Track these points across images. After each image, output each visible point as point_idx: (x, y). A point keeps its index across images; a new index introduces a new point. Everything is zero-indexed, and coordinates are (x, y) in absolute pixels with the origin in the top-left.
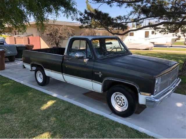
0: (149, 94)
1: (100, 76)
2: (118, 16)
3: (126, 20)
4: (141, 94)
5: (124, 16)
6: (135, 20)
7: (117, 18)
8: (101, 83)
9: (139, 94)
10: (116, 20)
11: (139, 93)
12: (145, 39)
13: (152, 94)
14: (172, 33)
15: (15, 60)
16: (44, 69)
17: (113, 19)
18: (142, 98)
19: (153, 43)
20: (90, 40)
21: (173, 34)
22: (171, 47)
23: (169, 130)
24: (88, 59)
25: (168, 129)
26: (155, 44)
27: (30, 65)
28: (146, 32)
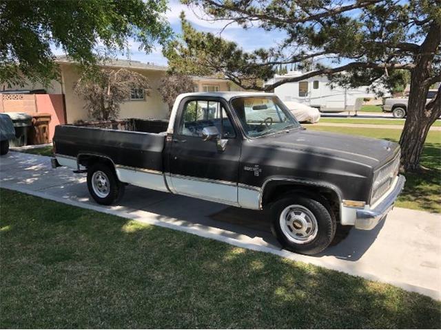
1: (257, 173)
2: (258, 49)
3: (277, 59)
4: (345, 204)
5: (272, 50)
6: (295, 59)
7: (257, 53)
8: (259, 189)
10: (254, 58)
12: (300, 100)
13: (368, 202)
14: (366, 87)
15: (9, 152)
16: (116, 166)
17: (246, 55)
18: (347, 213)
19: (319, 107)
20: (228, 100)
21: (368, 89)
22: (356, 116)
23: (400, 271)
25: (397, 269)
26: (322, 109)
28: (300, 83)
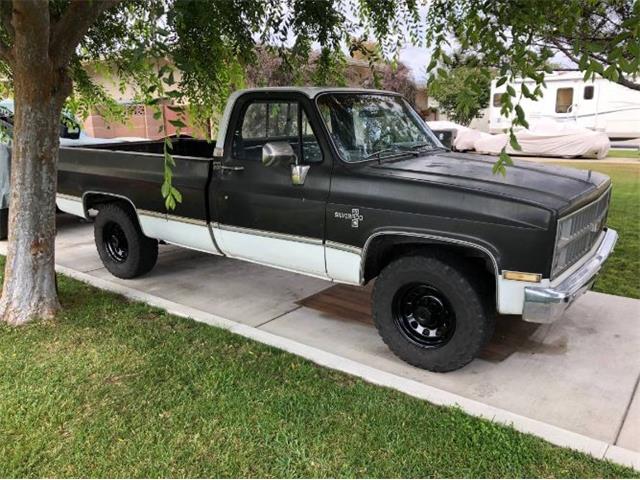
0: (533, 277)
1: (356, 223)
4: (505, 278)
8: (359, 250)
9: (500, 278)
11: (500, 273)
12: (556, 118)
16: (138, 211)
20: (312, 97)
24: (308, 167)
27: (80, 199)
28: (559, 90)
